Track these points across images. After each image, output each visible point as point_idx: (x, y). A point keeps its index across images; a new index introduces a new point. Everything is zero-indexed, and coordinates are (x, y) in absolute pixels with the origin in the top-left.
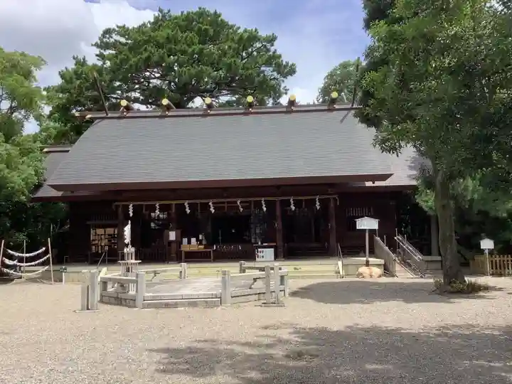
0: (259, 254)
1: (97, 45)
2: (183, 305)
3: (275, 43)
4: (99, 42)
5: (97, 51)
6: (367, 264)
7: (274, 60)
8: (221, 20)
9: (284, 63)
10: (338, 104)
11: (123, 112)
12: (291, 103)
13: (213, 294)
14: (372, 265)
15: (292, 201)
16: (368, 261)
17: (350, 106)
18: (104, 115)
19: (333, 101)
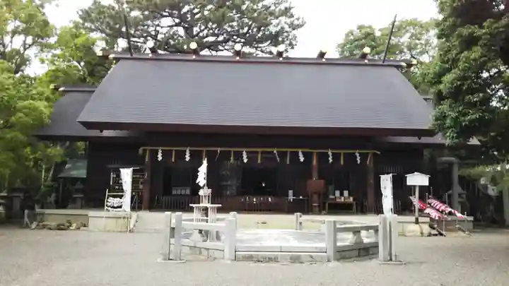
6: (417, 222)
10: (369, 60)
11: (148, 54)
12: (322, 55)
13: (316, 248)
14: (422, 223)
15: (330, 153)
16: (417, 219)
17: (381, 63)
18: (129, 56)
19: (364, 56)
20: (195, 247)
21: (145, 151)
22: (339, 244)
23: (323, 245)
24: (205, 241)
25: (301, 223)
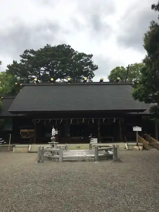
0: (91, 140)
1: (21, 56)
2: (79, 161)
3: (92, 57)
4: (22, 55)
5: (21, 58)
7: (90, 64)
8: (71, 48)
9: (94, 65)
10: (119, 82)
11: (35, 83)
12: (101, 81)
13: (91, 157)
14: (139, 145)
15: (104, 119)
16: (137, 144)
17: (124, 83)
18: (28, 84)
19: (118, 81)
20: (50, 158)
21: (34, 121)
22: (99, 155)
23: (93, 155)
24: (53, 155)
25: (91, 147)
